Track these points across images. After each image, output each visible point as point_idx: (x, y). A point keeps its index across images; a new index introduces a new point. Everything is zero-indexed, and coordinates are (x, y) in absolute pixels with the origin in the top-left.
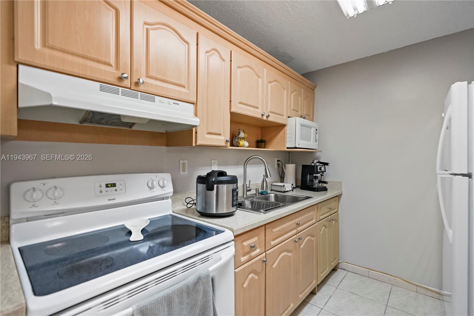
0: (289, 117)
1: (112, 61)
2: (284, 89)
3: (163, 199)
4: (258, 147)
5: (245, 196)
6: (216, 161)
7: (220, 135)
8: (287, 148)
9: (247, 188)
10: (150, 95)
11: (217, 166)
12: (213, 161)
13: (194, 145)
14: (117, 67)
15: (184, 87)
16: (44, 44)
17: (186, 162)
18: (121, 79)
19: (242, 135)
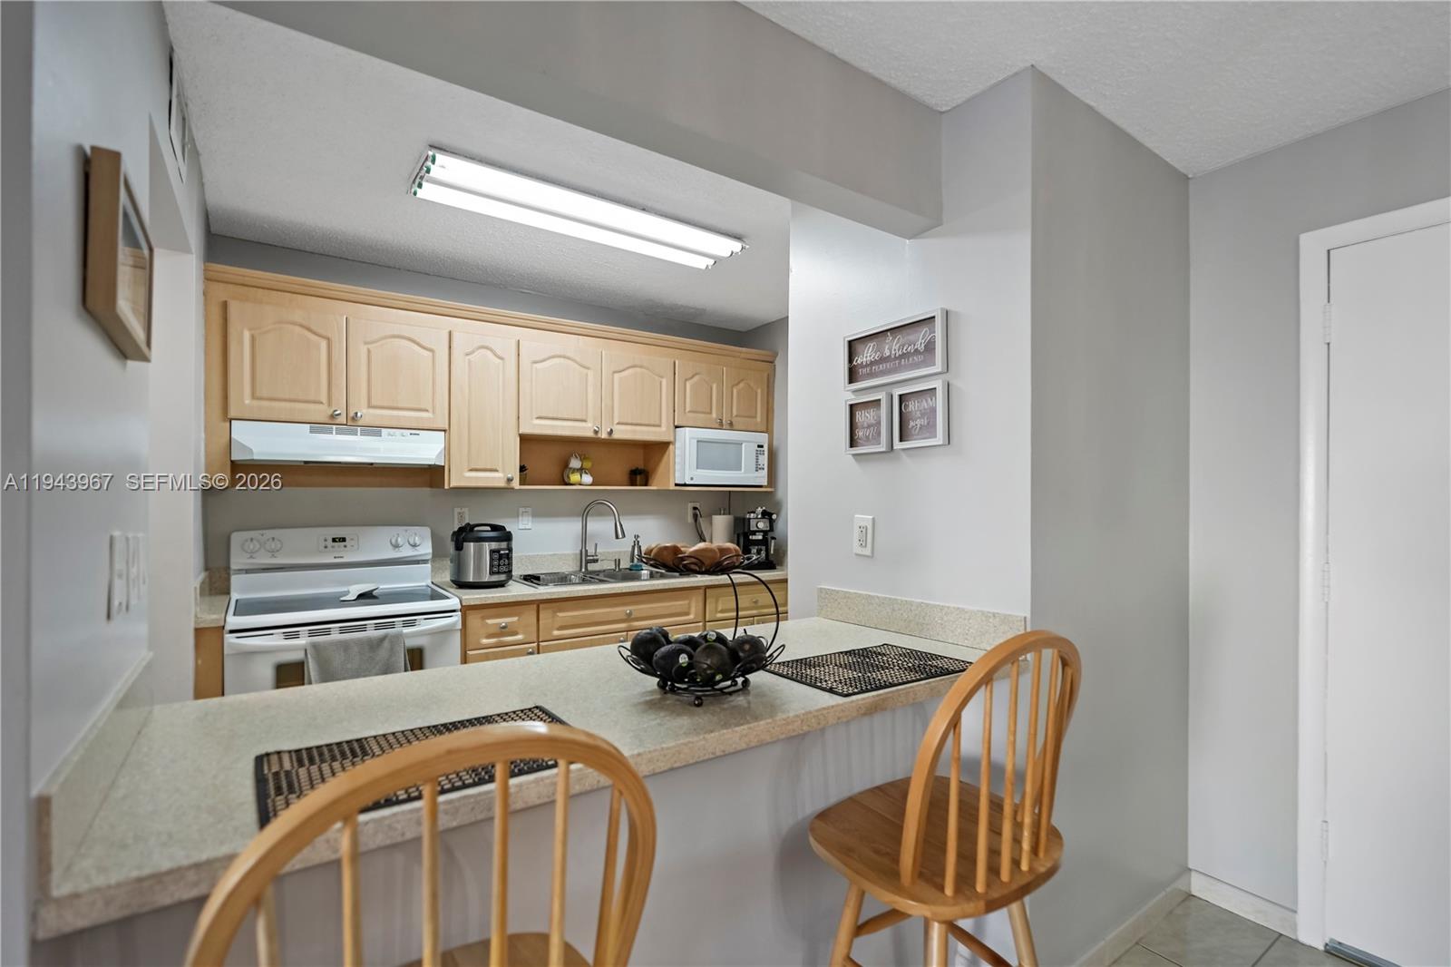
0: (677, 427)
1: (324, 398)
2: (662, 377)
3: (418, 562)
4: (633, 484)
5: (583, 570)
6: (529, 509)
7: (496, 471)
8: (676, 485)
9: (587, 555)
10: (374, 430)
11: (530, 518)
12: (521, 510)
13: (446, 487)
14: (330, 404)
15: (427, 411)
16: (254, 397)
17: (466, 510)
18: (333, 416)
19: (575, 463)
